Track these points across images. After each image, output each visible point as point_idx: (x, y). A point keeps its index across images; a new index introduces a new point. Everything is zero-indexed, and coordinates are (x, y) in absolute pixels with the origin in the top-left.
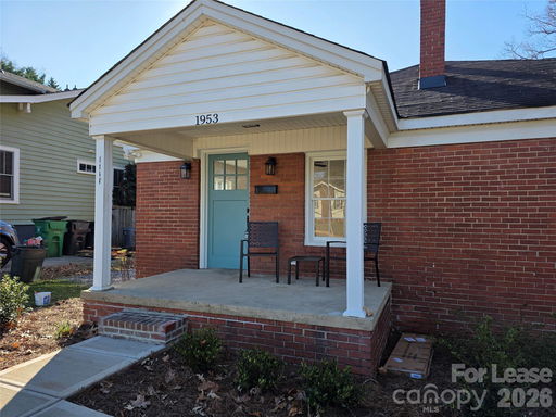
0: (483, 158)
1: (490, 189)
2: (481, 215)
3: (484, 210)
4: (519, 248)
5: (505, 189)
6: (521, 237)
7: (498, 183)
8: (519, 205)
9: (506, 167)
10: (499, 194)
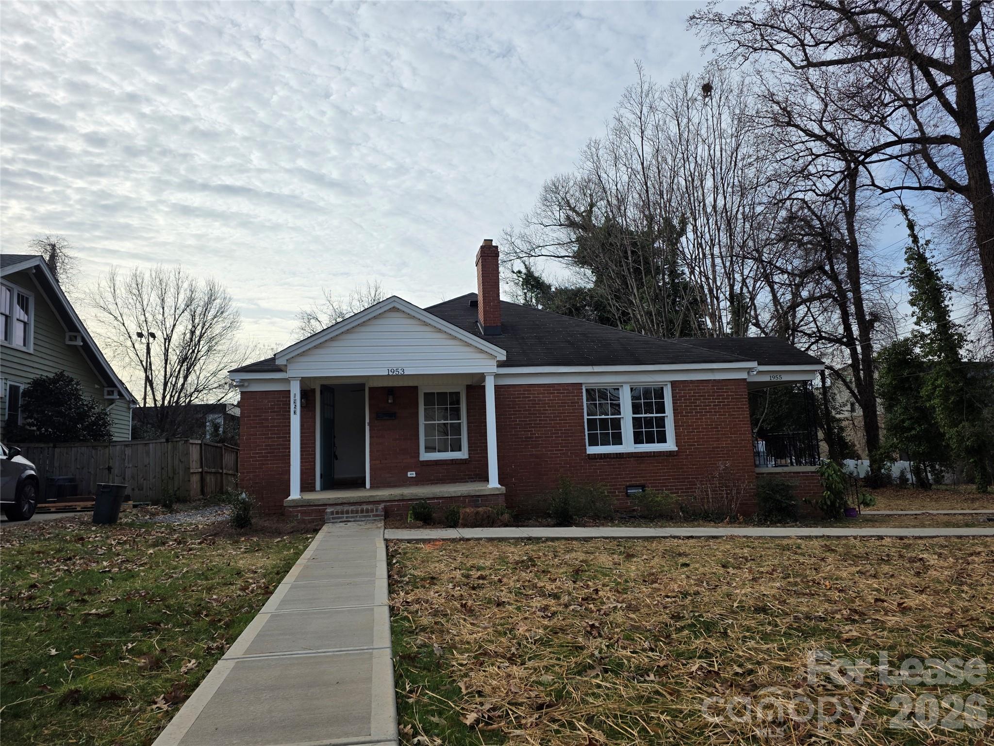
0: (538, 394)
1: (543, 414)
2: (539, 431)
3: (540, 427)
4: (560, 450)
5: (551, 413)
6: (560, 443)
7: (547, 410)
8: (558, 423)
9: (551, 400)
10: (547, 417)
